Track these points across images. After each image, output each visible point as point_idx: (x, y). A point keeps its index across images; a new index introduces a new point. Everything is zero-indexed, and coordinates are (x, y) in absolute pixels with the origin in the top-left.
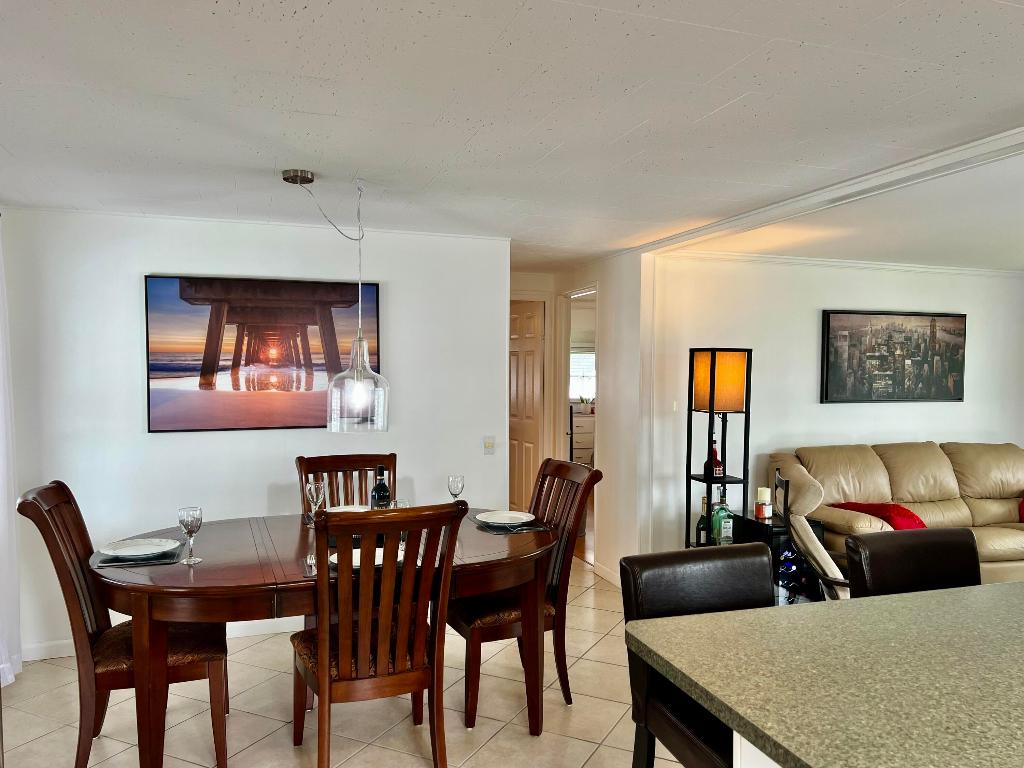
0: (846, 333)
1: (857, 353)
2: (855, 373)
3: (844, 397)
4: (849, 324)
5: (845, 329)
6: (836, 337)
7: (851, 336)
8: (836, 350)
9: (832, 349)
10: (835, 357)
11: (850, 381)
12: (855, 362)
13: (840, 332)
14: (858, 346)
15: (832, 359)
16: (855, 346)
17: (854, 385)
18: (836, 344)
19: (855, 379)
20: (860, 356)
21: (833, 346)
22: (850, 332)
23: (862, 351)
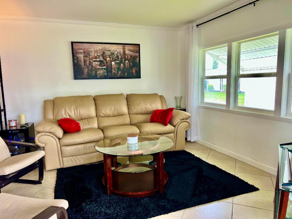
0: (82, 51)
1: (88, 59)
2: (88, 67)
3: (83, 77)
4: (83, 47)
5: (81, 49)
6: (77, 53)
7: (84, 52)
8: (77, 58)
9: (75, 58)
10: (77, 61)
11: (86, 71)
12: (88, 63)
13: (78, 51)
14: (88, 56)
15: (76, 61)
16: (86, 56)
17: (88, 72)
18: (77, 56)
19: (88, 69)
20: (89, 61)
21: (76, 56)
22: (84, 50)
23: (91, 58)
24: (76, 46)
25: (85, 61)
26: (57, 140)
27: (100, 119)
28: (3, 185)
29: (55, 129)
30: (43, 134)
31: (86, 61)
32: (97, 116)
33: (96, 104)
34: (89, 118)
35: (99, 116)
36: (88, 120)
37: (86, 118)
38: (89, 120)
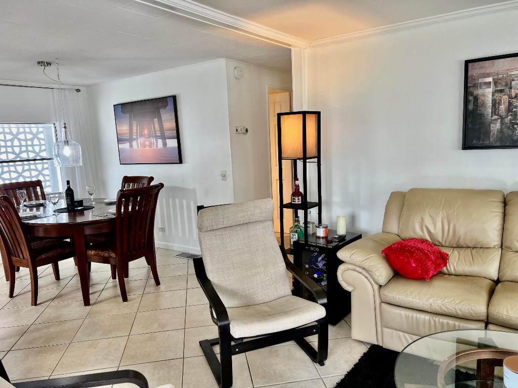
0: (490, 79)
1: (505, 99)
2: (502, 118)
3: (486, 143)
4: (492, 70)
5: (488, 75)
6: (475, 86)
7: (496, 83)
8: (476, 98)
9: (471, 98)
10: (474, 105)
11: (496, 127)
12: (503, 108)
13: (480, 81)
14: (507, 90)
15: (471, 107)
16: (501, 91)
17: (501, 131)
18: (475, 93)
19: (502, 123)
20: (509, 101)
21: (472, 94)
22: (496, 77)
23: (513, 95)
24: (474, 71)
25: (496, 104)
26: (376, 287)
27: (509, 255)
28: (237, 350)
29: (372, 264)
30: (350, 266)
31: (500, 104)
32: (502, 247)
33: (505, 215)
34: (476, 248)
35: (507, 247)
36: (474, 251)
37: (471, 245)
38: (476, 252)
